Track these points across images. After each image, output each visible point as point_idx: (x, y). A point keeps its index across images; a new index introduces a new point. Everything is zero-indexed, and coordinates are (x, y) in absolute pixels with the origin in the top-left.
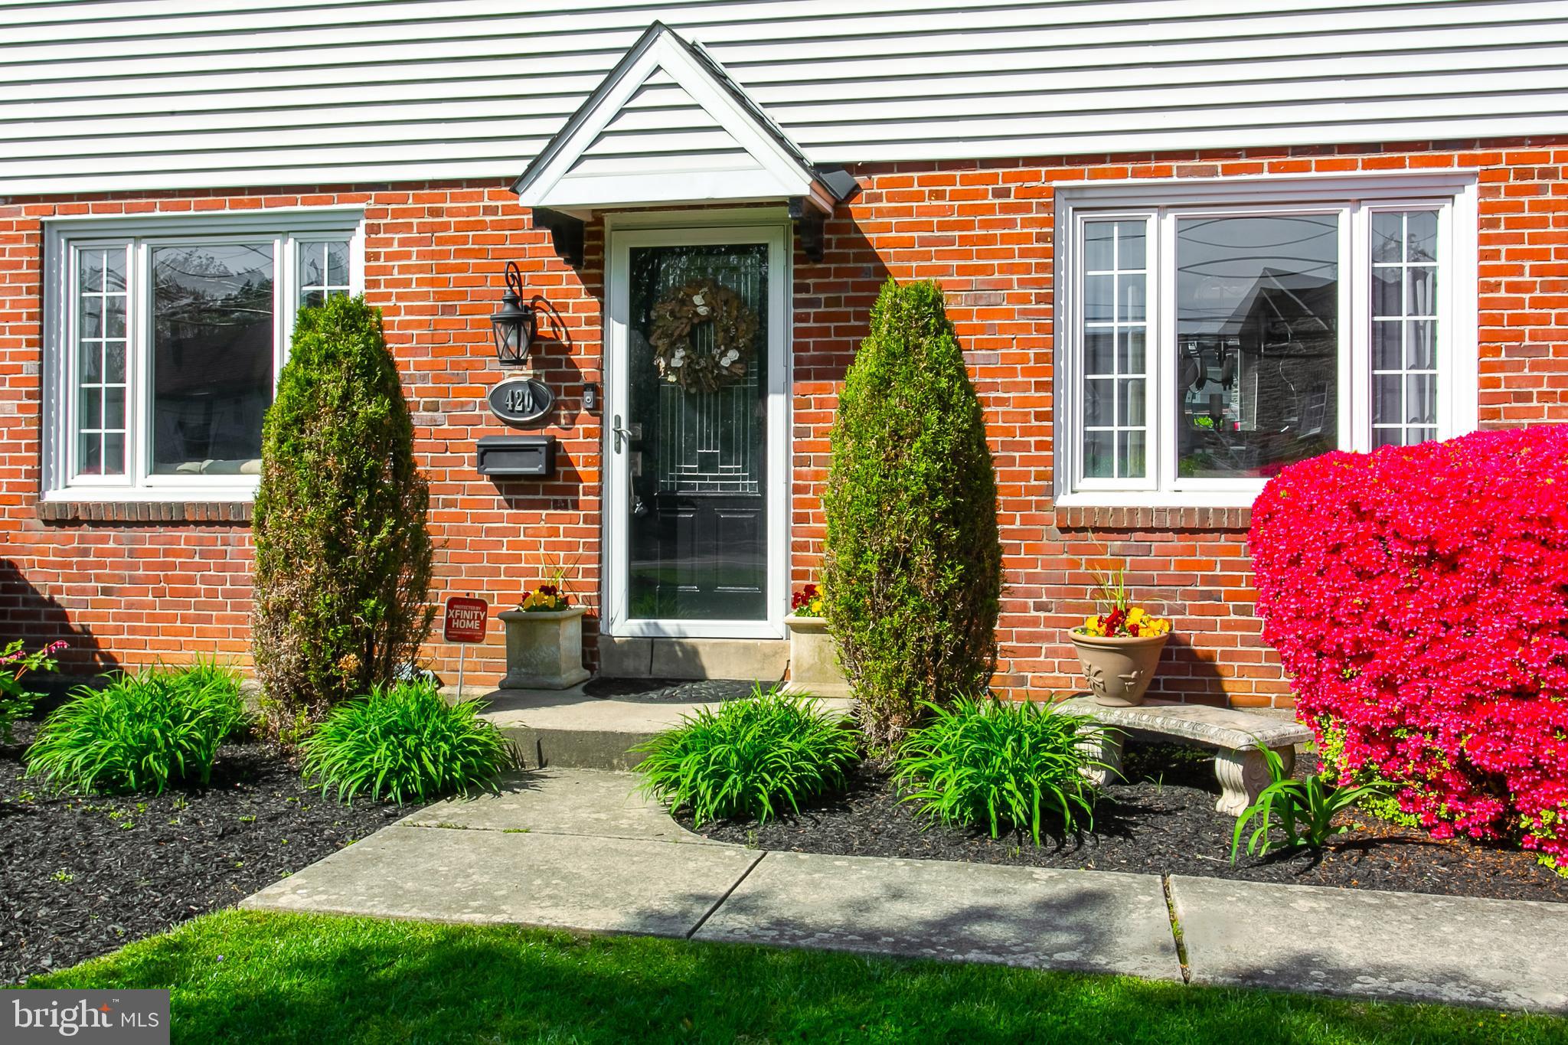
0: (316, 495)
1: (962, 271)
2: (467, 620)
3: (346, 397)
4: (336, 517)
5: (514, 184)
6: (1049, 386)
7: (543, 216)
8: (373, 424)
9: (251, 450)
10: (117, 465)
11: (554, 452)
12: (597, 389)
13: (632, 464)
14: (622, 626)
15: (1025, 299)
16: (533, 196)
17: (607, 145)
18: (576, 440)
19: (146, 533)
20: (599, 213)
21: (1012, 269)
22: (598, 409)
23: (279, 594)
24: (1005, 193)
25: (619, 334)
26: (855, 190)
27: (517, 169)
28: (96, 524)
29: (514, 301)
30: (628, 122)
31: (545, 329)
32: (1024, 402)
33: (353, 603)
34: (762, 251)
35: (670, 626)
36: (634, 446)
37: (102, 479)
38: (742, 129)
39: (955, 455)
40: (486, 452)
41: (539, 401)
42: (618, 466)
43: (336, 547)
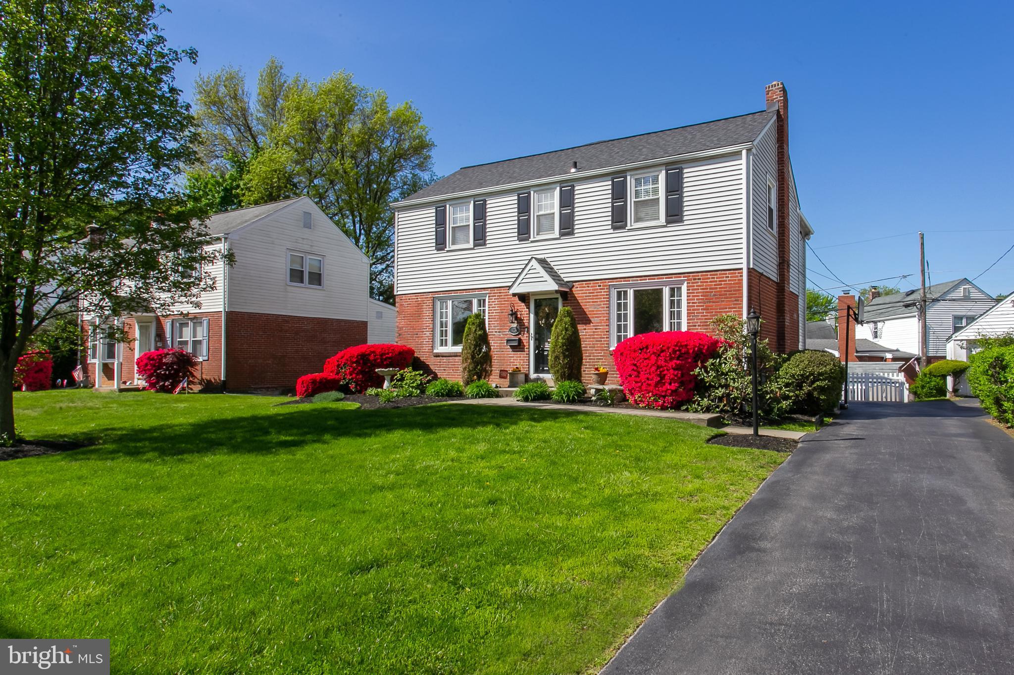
0: (470, 348)
1: (593, 302)
2: (504, 374)
3: (475, 330)
4: (473, 352)
5: (510, 287)
6: (608, 325)
7: (514, 295)
8: (480, 335)
9: (461, 342)
10: (446, 345)
11: (520, 341)
12: (528, 328)
13: (535, 343)
14: (533, 376)
15: (604, 308)
16: (512, 291)
17: (524, 281)
18: (524, 338)
19: (451, 358)
20: (529, 293)
21: (601, 301)
22: (528, 332)
23: (465, 365)
24: (600, 286)
25: (532, 316)
26: (573, 286)
27: (510, 284)
28: (443, 356)
29: (512, 311)
30: (528, 276)
31: (519, 316)
32: (604, 329)
33: (476, 367)
34: (557, 298)
35: (541, 375)
36: (536, 339)
37: (444, 347)
38: (547, 277)
39: (568, 339)
40: (508, 341)
41: (518, 330)
42: (532, 342)
43: (473, 357)
